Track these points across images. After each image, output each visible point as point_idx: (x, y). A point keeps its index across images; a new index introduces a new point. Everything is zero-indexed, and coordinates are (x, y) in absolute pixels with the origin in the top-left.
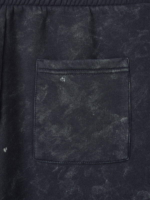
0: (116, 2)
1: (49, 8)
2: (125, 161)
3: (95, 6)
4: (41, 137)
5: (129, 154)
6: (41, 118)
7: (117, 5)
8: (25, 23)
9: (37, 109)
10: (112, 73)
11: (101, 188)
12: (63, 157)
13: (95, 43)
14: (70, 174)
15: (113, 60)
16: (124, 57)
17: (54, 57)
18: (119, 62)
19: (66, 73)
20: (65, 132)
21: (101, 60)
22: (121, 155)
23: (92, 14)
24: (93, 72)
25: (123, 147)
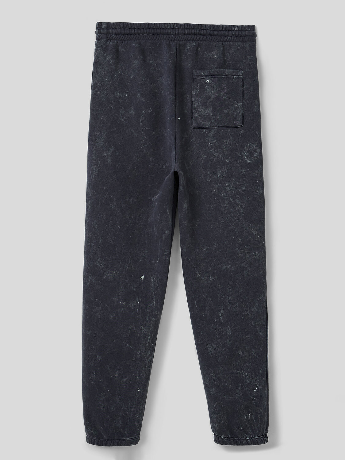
0: (236, 40)
1: (199, 42)
2: (241, 127)
3: (225, 42)
4: (196, 115)
5: (243, 123)
6: (196, 104)
7: (237, 42)
8: (187, 51)
9: (193, 99)
10: (233, 78)
11: (228, 141)
12: (208, 124)
13: (225, 61)
14: (211, 134)
15: (234, 70)
16: (240, 70)
17: (202, 69)
18: (238, 72)
19: (209, 77)
20: (209, 111)
21: (228, 70)
22: (239, 123)
23: (223, 46)
24: (224, 77)
25: (239, 119)
